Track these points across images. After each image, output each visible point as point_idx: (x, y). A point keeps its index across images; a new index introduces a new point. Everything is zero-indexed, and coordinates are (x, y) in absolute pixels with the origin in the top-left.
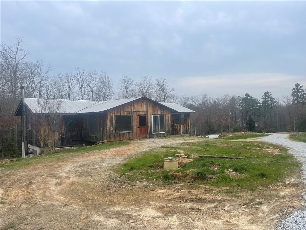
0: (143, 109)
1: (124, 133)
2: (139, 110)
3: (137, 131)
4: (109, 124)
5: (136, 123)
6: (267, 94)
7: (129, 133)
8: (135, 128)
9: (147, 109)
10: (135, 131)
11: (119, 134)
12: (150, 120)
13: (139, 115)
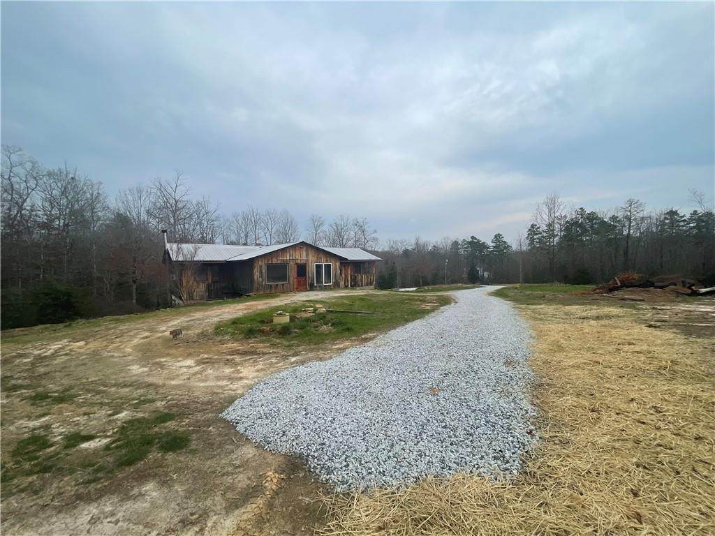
0: (301, 257)
1: (277, 285)
2: (297, 257)
3: (293, 282)
4: (257, 274)
5: (292, 273)
6: (498, 236)
7: (283, 284)
8: (292, 278)
9: (307, 255)
10: (291, 282)
11: (271, 285)
12: (312, 269)
13: (296, 264)
